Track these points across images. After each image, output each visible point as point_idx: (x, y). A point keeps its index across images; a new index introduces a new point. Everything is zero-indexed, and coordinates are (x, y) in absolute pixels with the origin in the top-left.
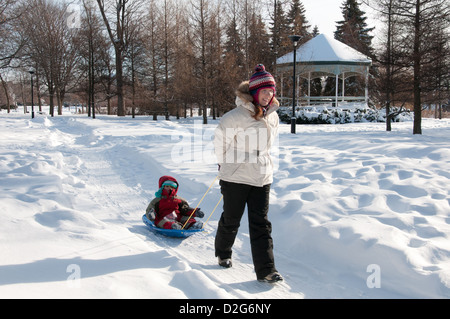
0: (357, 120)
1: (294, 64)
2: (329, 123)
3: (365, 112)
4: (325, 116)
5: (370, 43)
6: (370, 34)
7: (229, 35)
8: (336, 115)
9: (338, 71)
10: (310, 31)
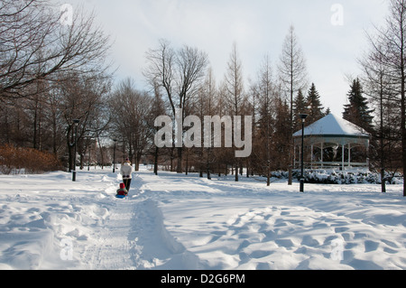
0: (360, 182)
1: (303, 136)
2: (337, 183)
3: (366, 175)
4: (333, 178)
5: (371, 122)
6: (371, 114)
7: (262, 114)
8: (342, 177)
9: (344, 142)
10: (324, 111)
